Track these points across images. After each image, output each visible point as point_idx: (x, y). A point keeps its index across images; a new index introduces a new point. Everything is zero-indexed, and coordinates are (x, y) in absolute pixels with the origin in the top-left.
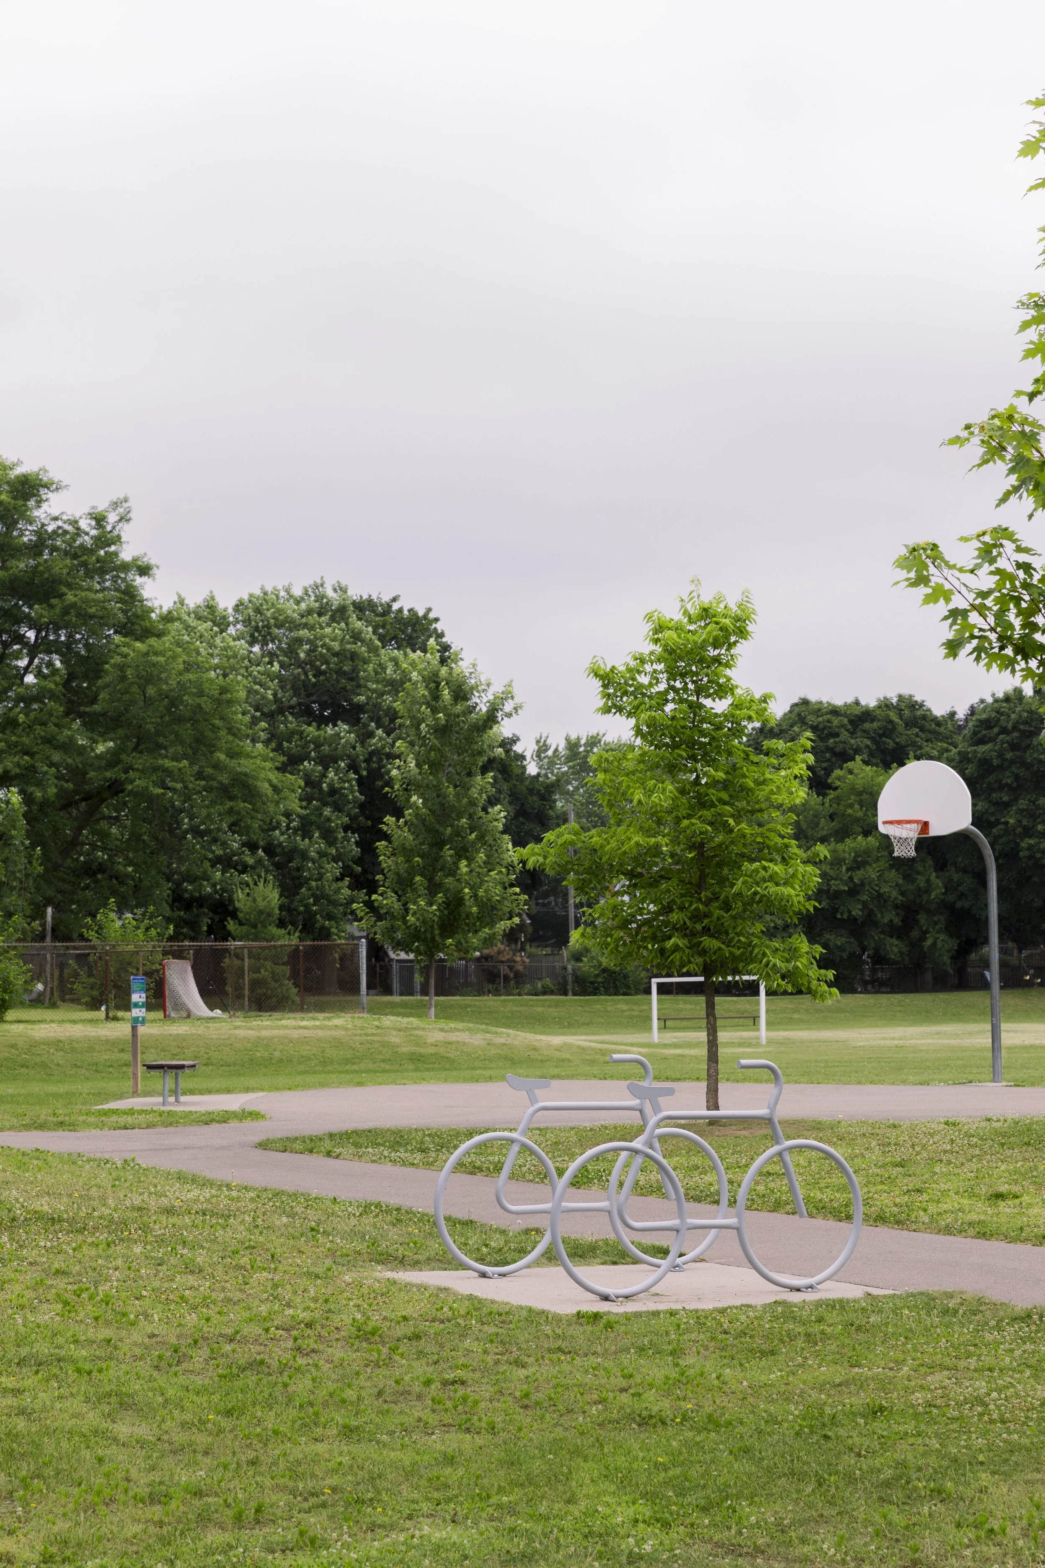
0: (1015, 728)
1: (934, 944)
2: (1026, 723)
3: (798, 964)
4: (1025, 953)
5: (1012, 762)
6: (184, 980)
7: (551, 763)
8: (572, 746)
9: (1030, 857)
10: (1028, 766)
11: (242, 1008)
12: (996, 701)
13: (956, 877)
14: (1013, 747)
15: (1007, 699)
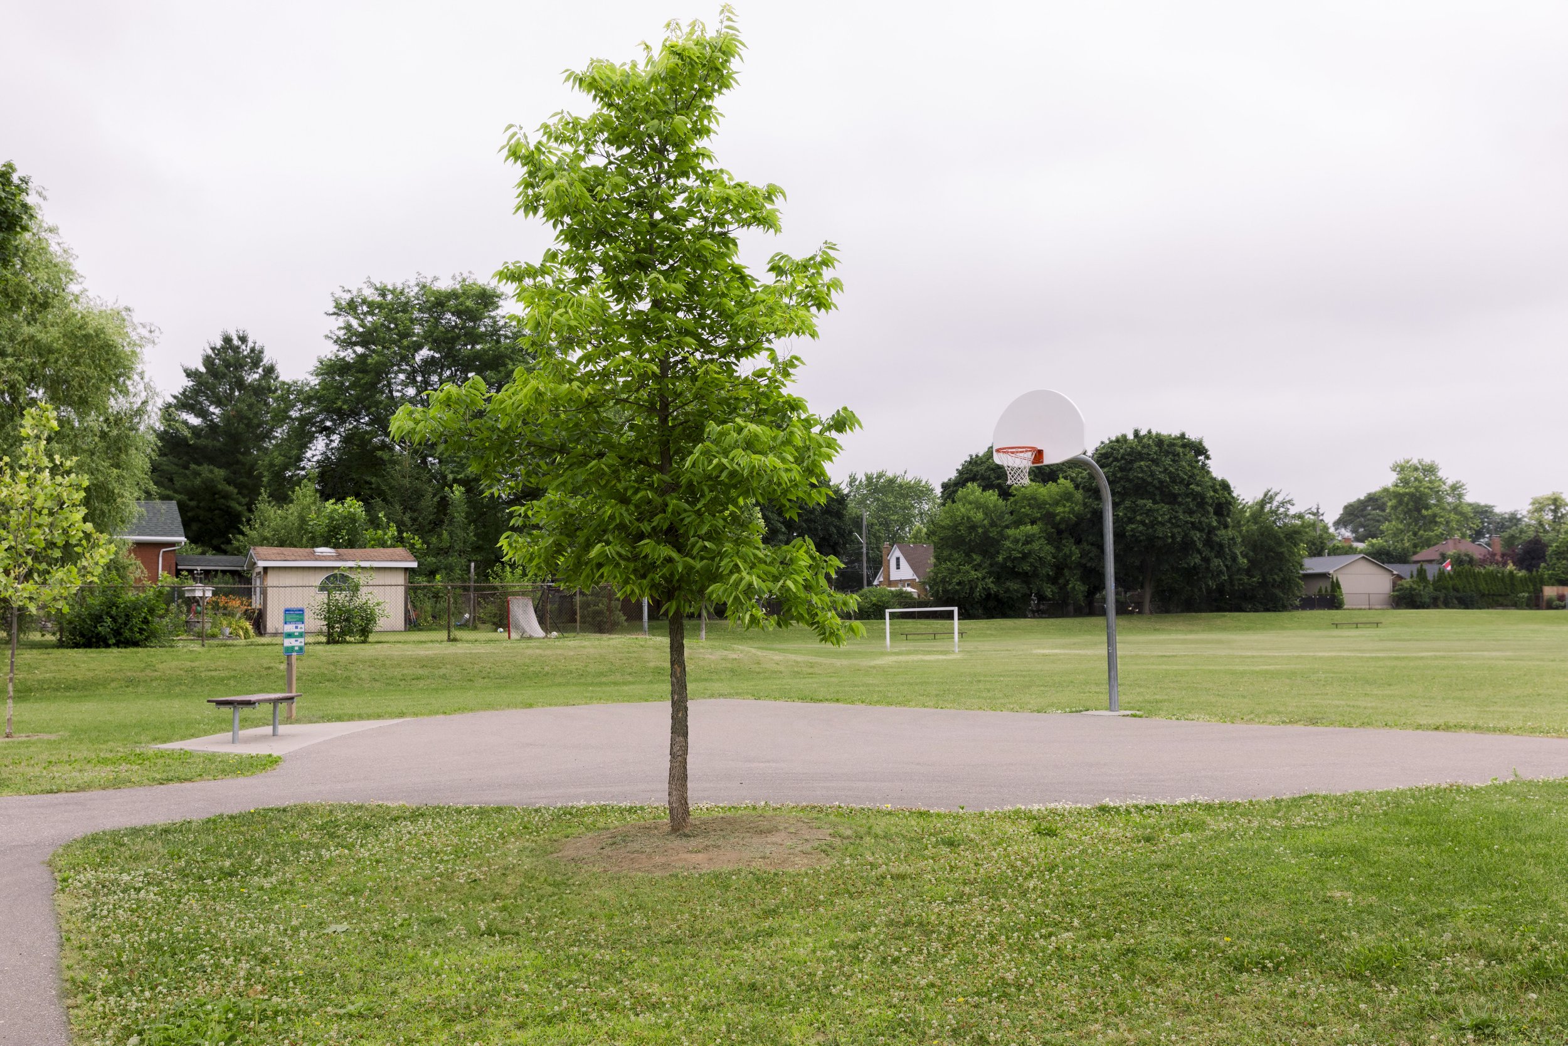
0: (1122, 458)
1: (1074, 588)
2: (1129, 454)
3: (790, 583)
4: (1128, 594)
5: (1121, 478)
6: (525, 612)
7: (858, 488)
8: (869, 478)
9: (1133, 536)
10: (1130, 481)
11: (574, 630)
12: (1111, 442)
13: (1087, 547)
14: (1121, 469)
15: (1118, 441)
